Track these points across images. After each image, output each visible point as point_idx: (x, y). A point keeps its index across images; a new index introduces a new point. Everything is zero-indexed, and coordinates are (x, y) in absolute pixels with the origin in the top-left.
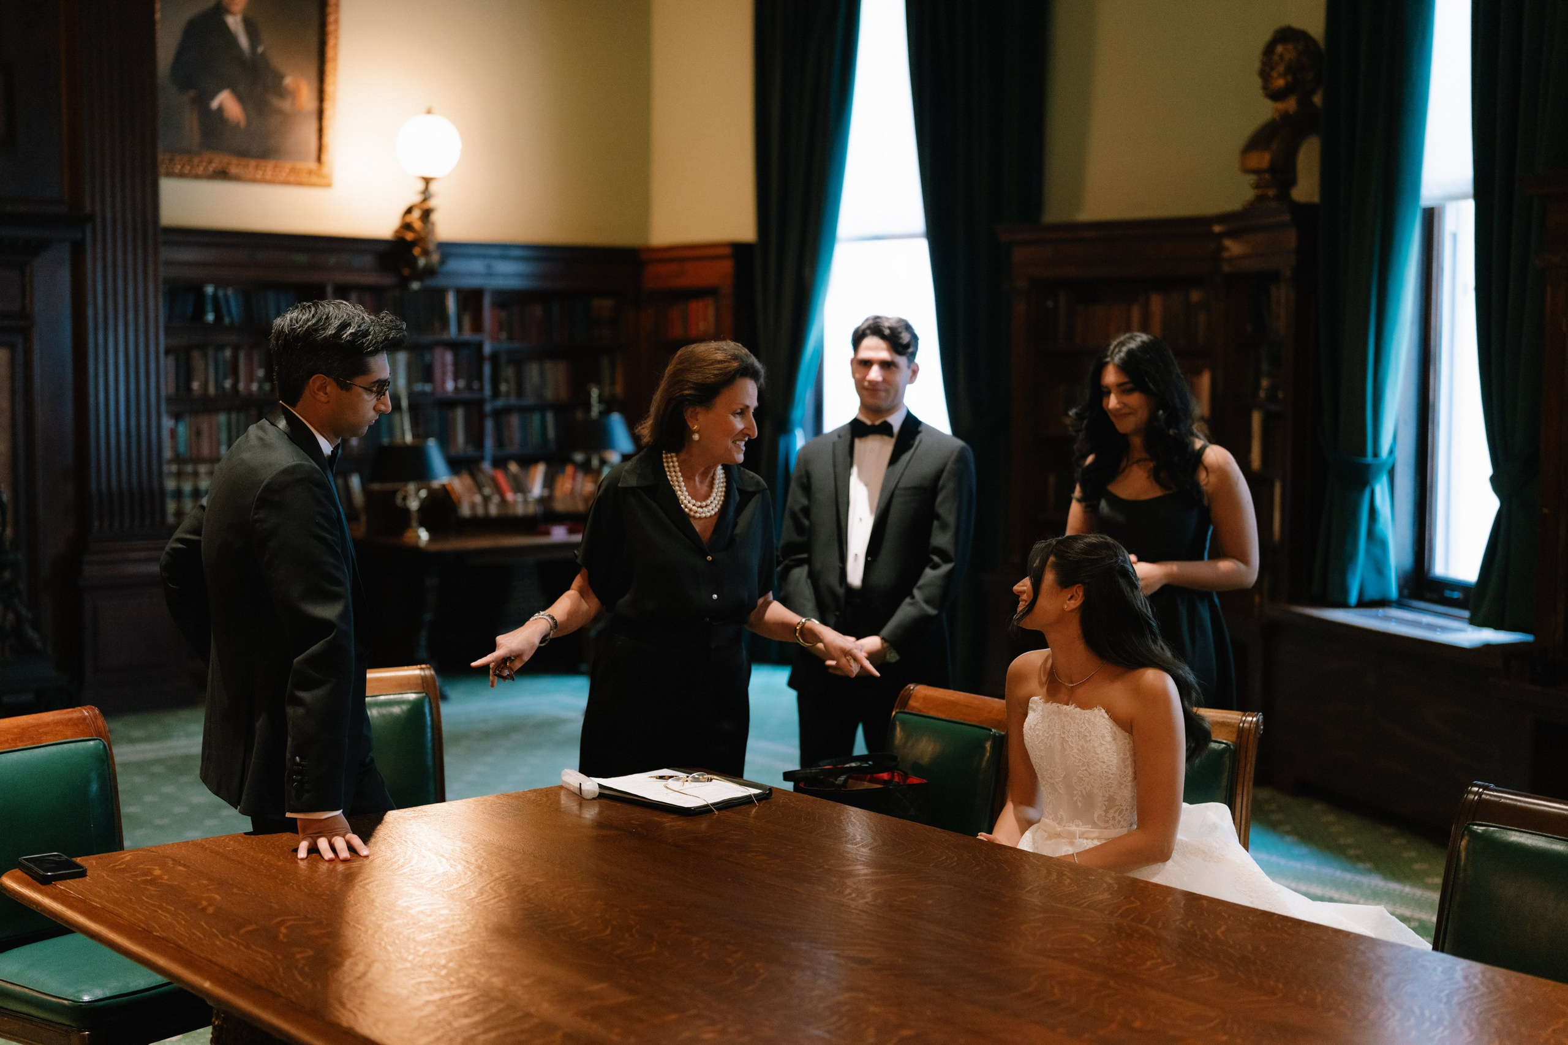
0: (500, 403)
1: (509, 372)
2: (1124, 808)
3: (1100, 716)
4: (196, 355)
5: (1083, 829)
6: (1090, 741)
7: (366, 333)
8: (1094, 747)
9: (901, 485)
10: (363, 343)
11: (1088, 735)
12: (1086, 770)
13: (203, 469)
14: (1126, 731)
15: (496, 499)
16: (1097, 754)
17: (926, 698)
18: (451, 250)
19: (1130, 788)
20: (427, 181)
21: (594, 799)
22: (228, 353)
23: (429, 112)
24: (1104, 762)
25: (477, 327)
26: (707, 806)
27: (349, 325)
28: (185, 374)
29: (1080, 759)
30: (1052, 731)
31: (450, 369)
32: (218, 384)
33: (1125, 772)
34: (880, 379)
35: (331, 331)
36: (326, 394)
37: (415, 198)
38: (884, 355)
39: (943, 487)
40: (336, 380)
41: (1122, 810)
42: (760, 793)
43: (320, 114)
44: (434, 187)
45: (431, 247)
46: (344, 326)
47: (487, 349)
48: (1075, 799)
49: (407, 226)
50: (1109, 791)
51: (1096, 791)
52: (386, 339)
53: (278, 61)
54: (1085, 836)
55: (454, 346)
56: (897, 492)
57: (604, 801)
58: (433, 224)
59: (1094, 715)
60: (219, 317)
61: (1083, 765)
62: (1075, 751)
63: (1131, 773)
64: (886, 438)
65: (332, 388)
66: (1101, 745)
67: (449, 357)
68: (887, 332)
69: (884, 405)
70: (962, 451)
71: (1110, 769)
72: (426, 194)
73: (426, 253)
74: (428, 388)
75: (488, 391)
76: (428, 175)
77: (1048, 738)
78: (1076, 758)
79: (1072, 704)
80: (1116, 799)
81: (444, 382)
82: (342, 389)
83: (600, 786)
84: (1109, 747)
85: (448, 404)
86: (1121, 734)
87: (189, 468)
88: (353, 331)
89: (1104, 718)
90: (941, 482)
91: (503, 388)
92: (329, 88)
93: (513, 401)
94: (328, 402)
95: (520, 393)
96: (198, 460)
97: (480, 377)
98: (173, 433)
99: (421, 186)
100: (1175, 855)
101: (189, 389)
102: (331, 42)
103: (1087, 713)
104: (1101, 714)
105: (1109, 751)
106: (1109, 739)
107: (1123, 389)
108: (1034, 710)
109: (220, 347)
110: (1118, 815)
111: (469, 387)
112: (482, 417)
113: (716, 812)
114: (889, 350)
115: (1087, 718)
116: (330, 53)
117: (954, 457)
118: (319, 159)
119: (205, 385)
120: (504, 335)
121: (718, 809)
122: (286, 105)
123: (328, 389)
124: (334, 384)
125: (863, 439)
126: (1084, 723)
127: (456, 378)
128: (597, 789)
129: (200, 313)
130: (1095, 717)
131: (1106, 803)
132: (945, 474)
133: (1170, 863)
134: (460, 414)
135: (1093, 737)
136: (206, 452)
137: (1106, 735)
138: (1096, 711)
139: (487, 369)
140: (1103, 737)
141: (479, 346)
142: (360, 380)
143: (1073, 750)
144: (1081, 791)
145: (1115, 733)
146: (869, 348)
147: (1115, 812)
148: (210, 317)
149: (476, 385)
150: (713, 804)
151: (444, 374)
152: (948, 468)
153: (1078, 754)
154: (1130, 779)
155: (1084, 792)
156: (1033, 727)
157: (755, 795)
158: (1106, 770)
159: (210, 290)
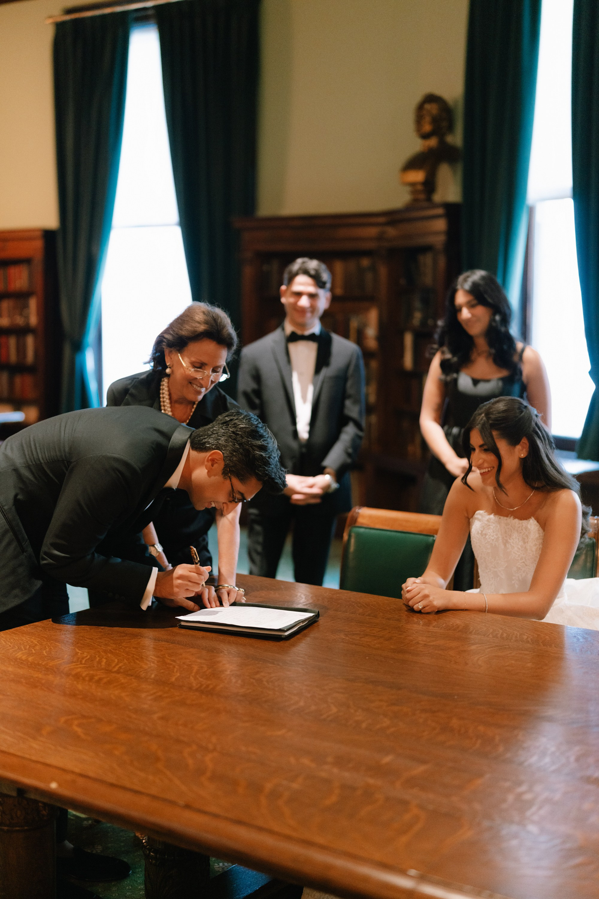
3: (535, 524)
6: (527, 542)
8: (530, 546)
11: (526, 538)
12: (524, 562)
17: (370, 517)
34: (308, 305)
48: (513, 582)
59: (530, 524)
61: (522, 559)
62: (516, 549)
64: (311, 343)
77: (493, 540)
78: (516, 554)
79: (511, 516)
103: (524, 522)
107: (471, 306)
108: (479, 520)
114: (314, 285)
115: (524, 526)
125: (295, 344)
135: (530, 540)
143: (514, 548)
144: (518, 577)
146: (300, 284)
153: (518, 551)
155: (521, 578)
156: (480, 532)
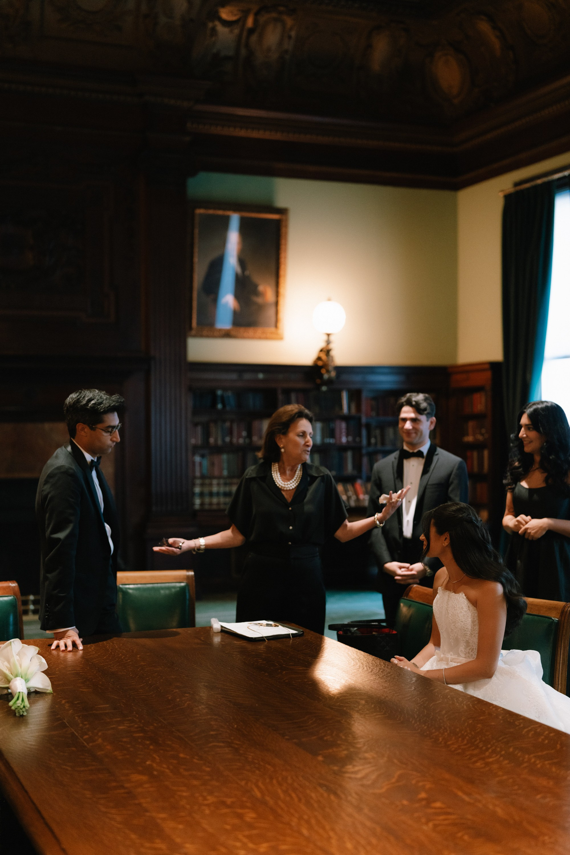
0: (371, 449)
1: (378, 432)
2: (474, 648)
3: (462, 597)
4: (212, 425)
5: (453, 657)
6: (456, 609)
7: (101, 403)
8: (457, 613)
9: (429, 483)
10: (98, 408)
11: (456, 607)
13: (215, 482)
14: (475, 607)
15: (354, 498)
16: (459, 617)
17: (416, 592)
18: (341, 370)
19: (477, 637)
20: (328, 335)
21: (218, 632)
22: (228, 424)
23: (329, 300)
24: (462, 622)
25: (359, 408)
26: (263, 637)
27: (93, 400)
28: (207, 434)
29: (452, 619)
30: (443, 604)
31: (344, 430)
32: (223, 441)
33: (474, 628)
34: (411, 427)
35: (84, 402)
36: (85, 432)
37: (322, 344)
38: (412, 415)
39: (452, 483)
40: (89, 426)
41: (473, 649)
42: (296, 634)
43: (277, 304)
44: (332, 338)
45: (330, 368)
46: (90, 400)
47: (364, 420)
49: (319, 359)
50: (466, 637)
51: (459, 637)
52: (109, 406)
53: (256, 278)
54: (454, 661)
55: (346, 419)
56: (428, 487)
57: (223, 634)
58: (332, 357)
59: (459, 597)
60: (224, 406)
61: (453, 623)
63: (477, 629)
64: (421, 459)
65: (87, 429)
66: (461, 612)
67: (344, 425)
68: (414, 403)
69: (415, 441)
70: (461, 463)
71: (466, 626)
72: (328, 342)
73: (328, 371)
74: (332, 441)
75: (364, 442)
76: (329, 332)
80: (470, 642)
81: (340, 438)
82: (91, 430)
83: (222, 626)
84: (465, 614)
85: (343, 449)
86: (472, 607)
87: (207, 481)
88: (94, 402)
89: (464, 598)
90: (451, 480)
91: (373, 441)
92: (282, 290)
93: (379, 447)
94: (86, 436)
95: (383, 443)
96: (212, 477)
97: (360, 435)
98: (201, 464)
99: (325, 338)
100: (497, 674)
101: (208, 442)
102: (282, 267)
103: (457, 595)
104: (462, 596)
105: (465, 616)
106: (465, 609)
107: (528, 428)
109: (224, 421)
110: (471, 652)
111: (354, 440)
112: (361, 456)
113: (267, 641)
114: (414, 412)
115: (456, 598)
116: (282, 273)
117: (456, 467)
118: (276, 326)
119: (216, 440)
120: (374, 414)
121: (267, 639)
122: (259, 300)
123: (86, 430)
124: (88, 428)
125: (408, 460)
126: (455, 600)
127: (347, 435)
128: (219, 628)
129: (214, 405)
130: (460, 597)
131: (465, 644)
132: (452, 476)
133: (494, 678)
134: (349, 455)
135: (457, 608)
136: (216, 473)
137: (464, 607)
138: (461, 594)
139: (364, 432)
140: (462, 608)
141: (360, 419)
142: (99, 426)
145: (469, 607)
146: (405, 412)
147: (469, 650)
148: (220, 406)
149: (358, 439)
150: (265, 637)
151: (341, 433)
152: (454, 473)
154: (477, 632)
157: (292, 634)
158: (464, 626)
159: (219, 392)
